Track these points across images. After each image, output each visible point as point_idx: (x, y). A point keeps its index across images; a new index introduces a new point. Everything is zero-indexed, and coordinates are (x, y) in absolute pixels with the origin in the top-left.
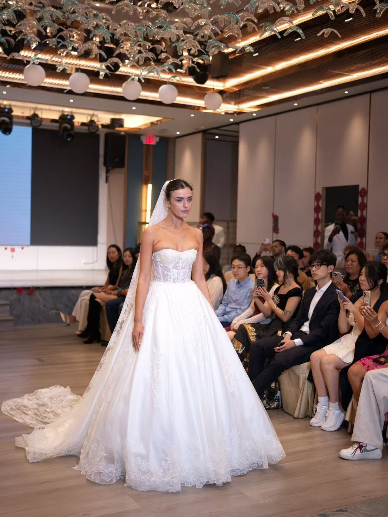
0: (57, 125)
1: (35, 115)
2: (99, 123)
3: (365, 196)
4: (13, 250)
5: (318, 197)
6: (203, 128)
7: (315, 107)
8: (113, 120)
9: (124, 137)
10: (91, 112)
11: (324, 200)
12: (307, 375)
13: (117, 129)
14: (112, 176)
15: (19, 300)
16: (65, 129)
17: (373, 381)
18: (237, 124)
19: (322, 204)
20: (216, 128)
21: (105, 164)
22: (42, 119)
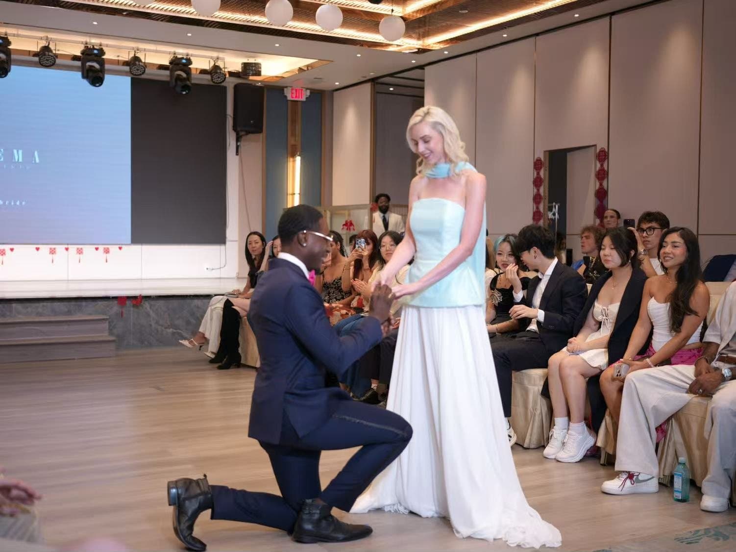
0: (167, 73)
1: (136, 59)
2: (226, 70)
3: (605, 159)
4: (107, 251)
5: (538, 164)
6: (372, 75)
7: (532, 39)
8: (246, 65)
9: (261, 89)
10: (215, 54)
11: (547, 169)
12: (541, 388)
13: (251, 78)
14: (245, 145)
15: (122, 313)
16: (179, 78)
17: (637, 385)
18: (421, 67)
19: (544, 174)
20: (391, 75)
21: (235, 128)
22: (145, 65)
